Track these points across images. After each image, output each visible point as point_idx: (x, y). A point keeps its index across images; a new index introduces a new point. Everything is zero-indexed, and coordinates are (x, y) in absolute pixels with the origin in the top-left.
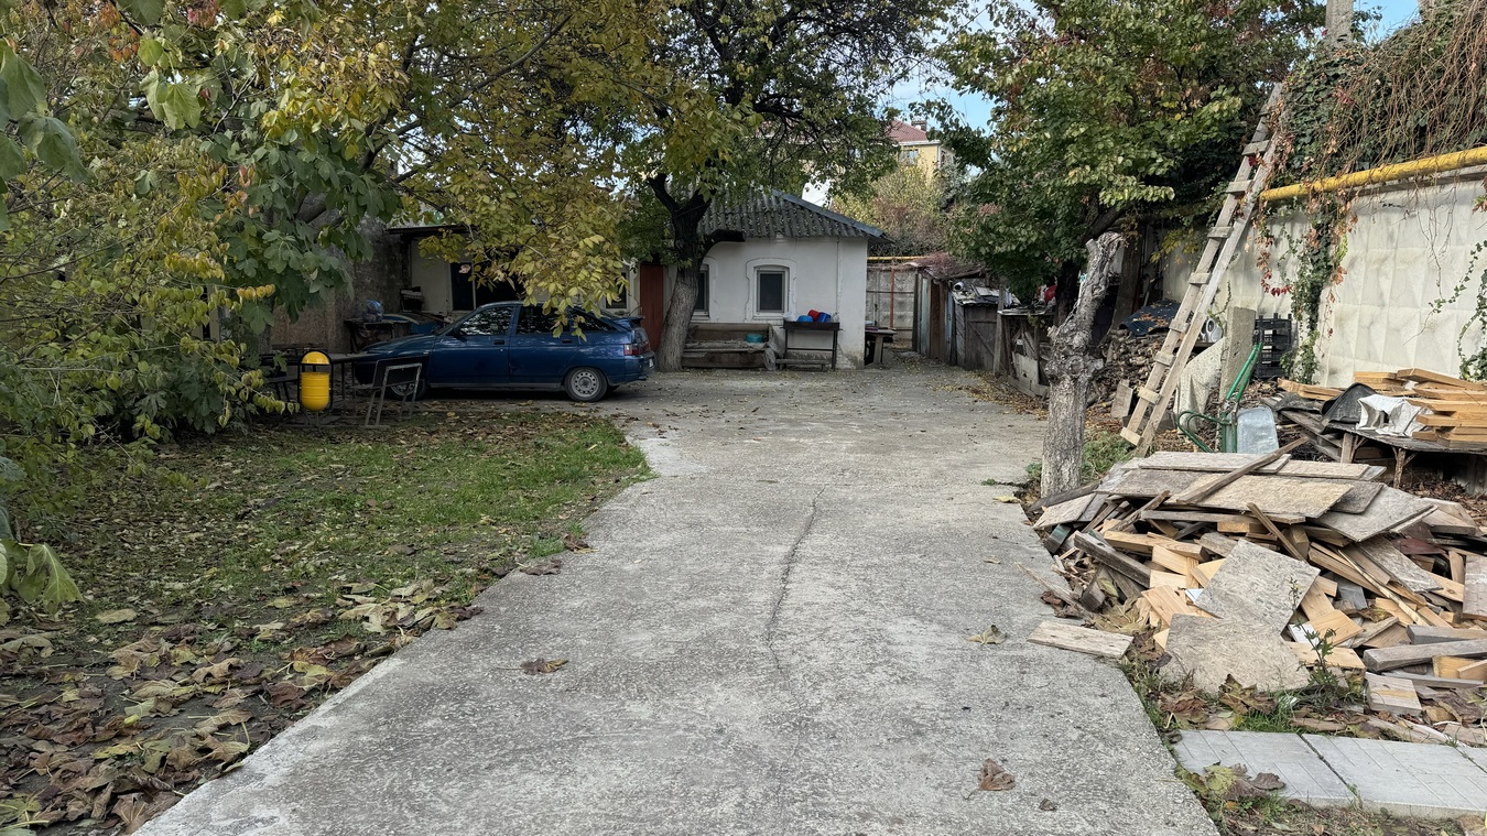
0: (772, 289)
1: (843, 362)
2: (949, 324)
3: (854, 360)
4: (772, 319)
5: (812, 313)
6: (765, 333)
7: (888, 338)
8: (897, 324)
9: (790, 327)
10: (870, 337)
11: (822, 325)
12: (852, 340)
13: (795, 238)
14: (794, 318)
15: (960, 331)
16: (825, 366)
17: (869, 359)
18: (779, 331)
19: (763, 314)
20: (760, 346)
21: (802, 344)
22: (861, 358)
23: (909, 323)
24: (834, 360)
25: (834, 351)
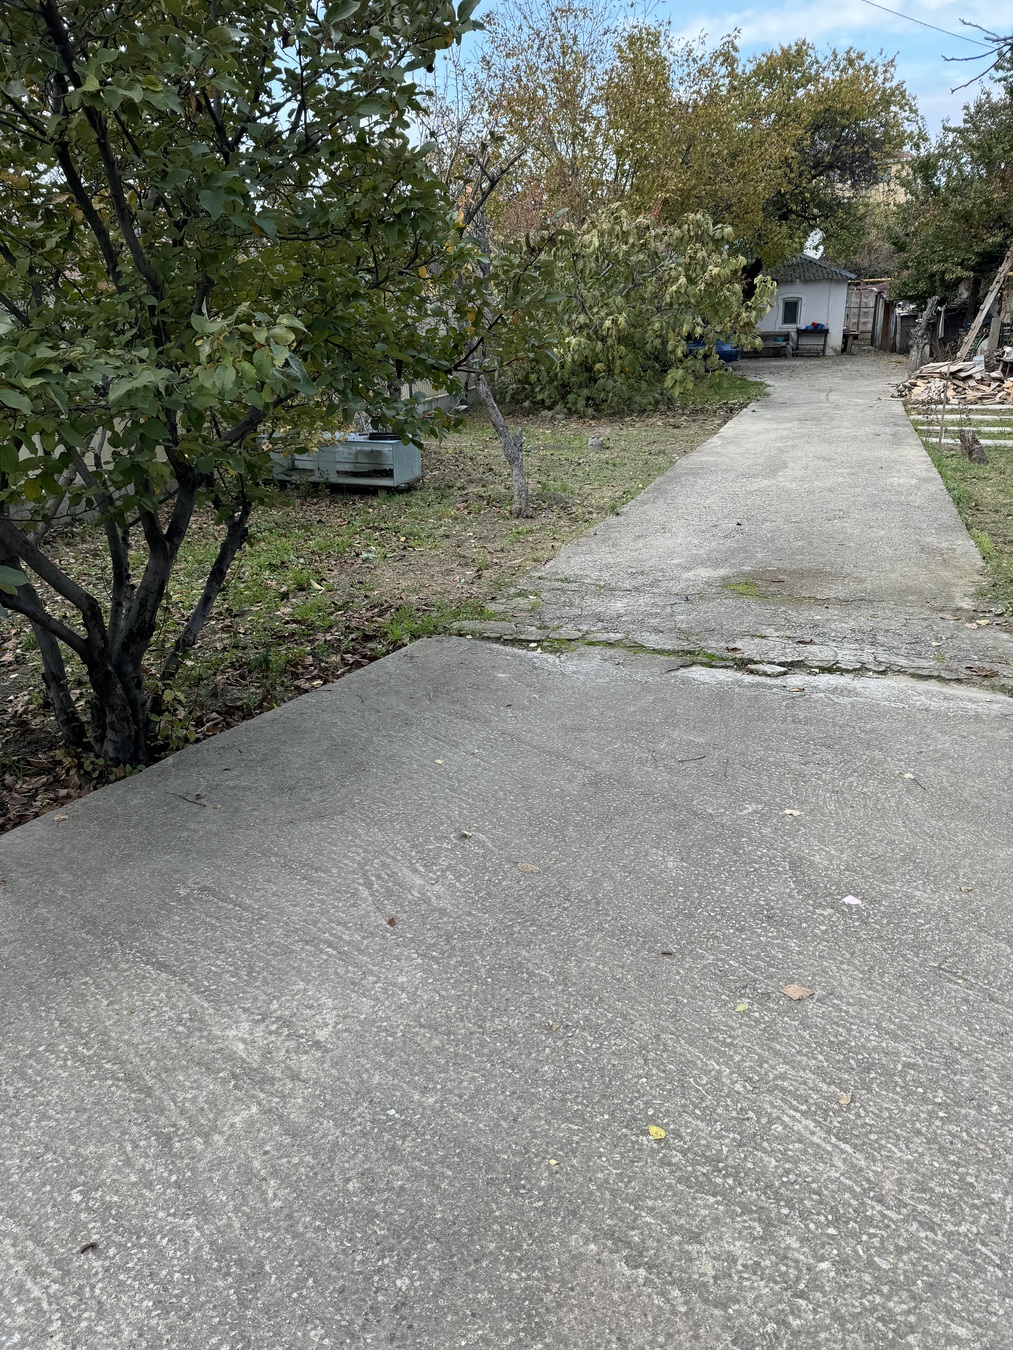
0: (791, 311)
1: (829, 352)
2: (892, 327)
3: (835, 350)
4: (791, 328)
5: (813, 324)
6: (786, 337)
7: (856, 337)
8: (861, 328)
9: (800, 332)
10: (845, 337)
11: (819, 331)
12: (835, 339)
13: (806, 281)
14: (802, 327)
15: (899, 331)
16: (819, 354)
17: (844, 350)
18: (794, 335)
19: (785, 326)
20: (784, 344)
21: (807, 342)
22: (839, 349)
23: (869, 327)
24: (824, 351)
25: (825, 345)
